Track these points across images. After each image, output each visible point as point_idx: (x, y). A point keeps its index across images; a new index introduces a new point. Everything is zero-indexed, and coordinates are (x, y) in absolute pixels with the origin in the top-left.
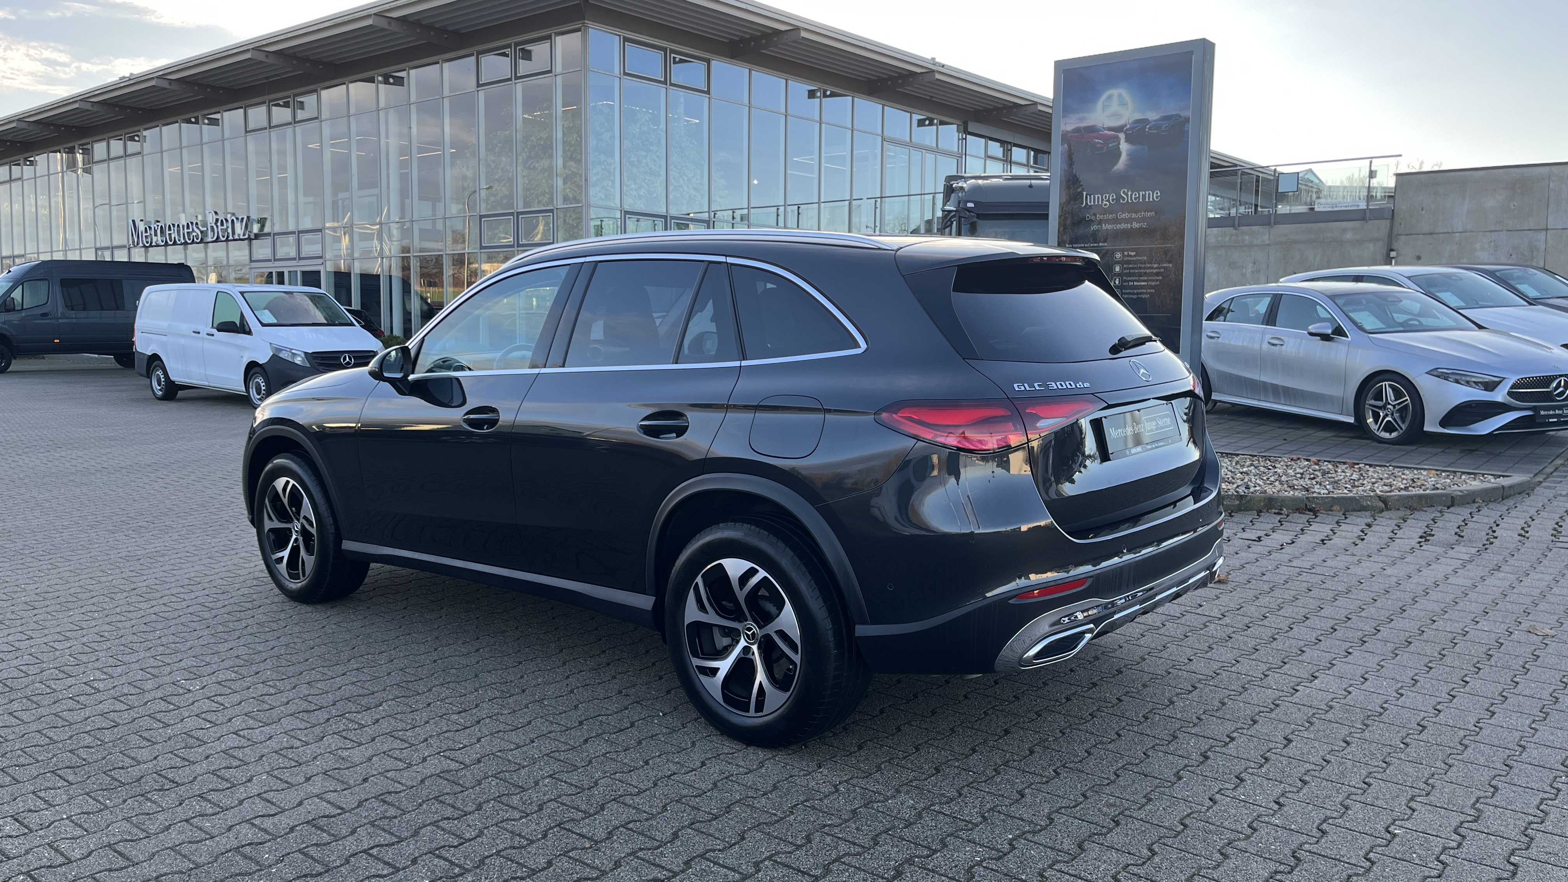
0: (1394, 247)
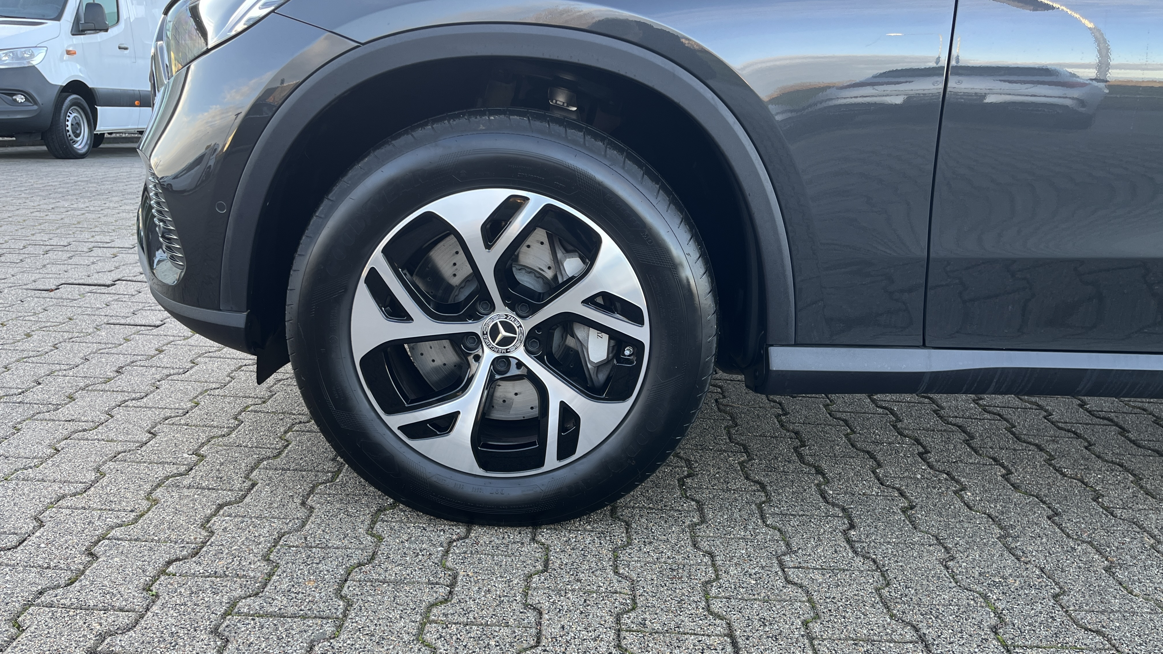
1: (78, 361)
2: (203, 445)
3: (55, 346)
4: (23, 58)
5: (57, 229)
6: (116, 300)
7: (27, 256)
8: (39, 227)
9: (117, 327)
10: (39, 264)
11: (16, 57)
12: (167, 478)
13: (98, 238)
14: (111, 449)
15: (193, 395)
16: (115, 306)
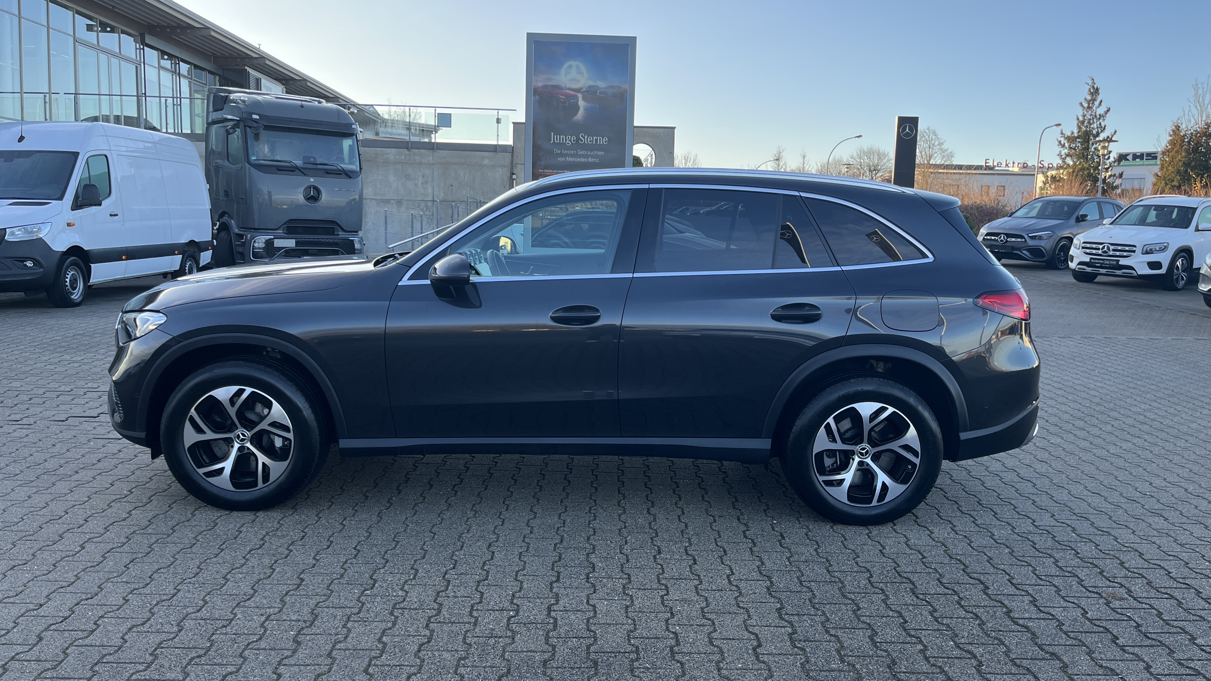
0: (514, 172)
1: (79, 457)
2: (133, 488)
3: (68, 450)
4: (32, 232)
5: (63, 379)
6: (100, 425)
7: (46, 399)
8: (52, 378)
9: (99, 440)
10: (54, 405)
11: (27, 232)
12: (116, 499)
13: (90, 385)
14: (94, 490)
15: (132, 470)
16: (99, 429)
